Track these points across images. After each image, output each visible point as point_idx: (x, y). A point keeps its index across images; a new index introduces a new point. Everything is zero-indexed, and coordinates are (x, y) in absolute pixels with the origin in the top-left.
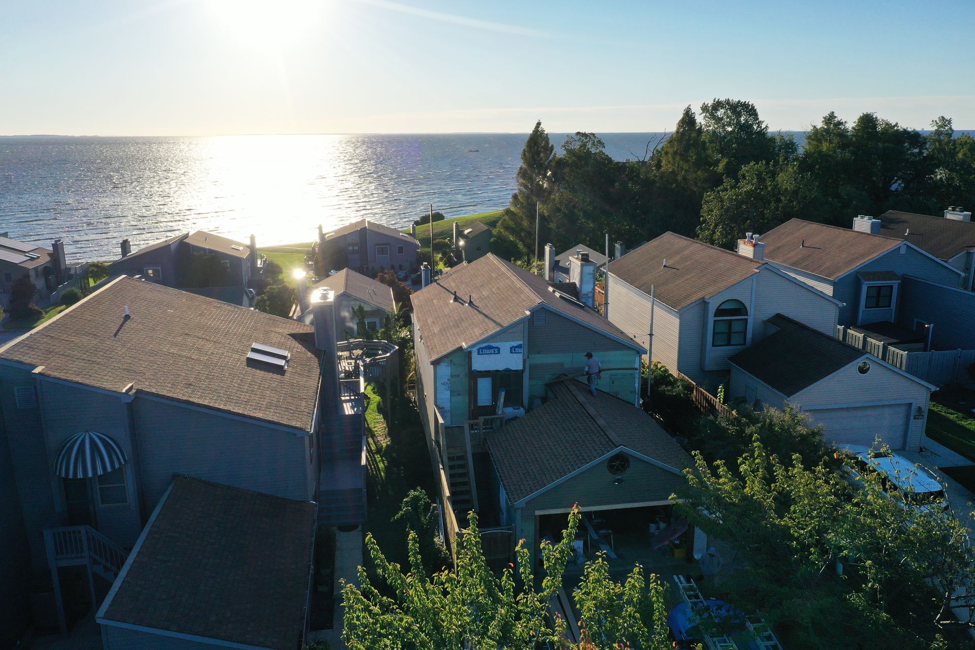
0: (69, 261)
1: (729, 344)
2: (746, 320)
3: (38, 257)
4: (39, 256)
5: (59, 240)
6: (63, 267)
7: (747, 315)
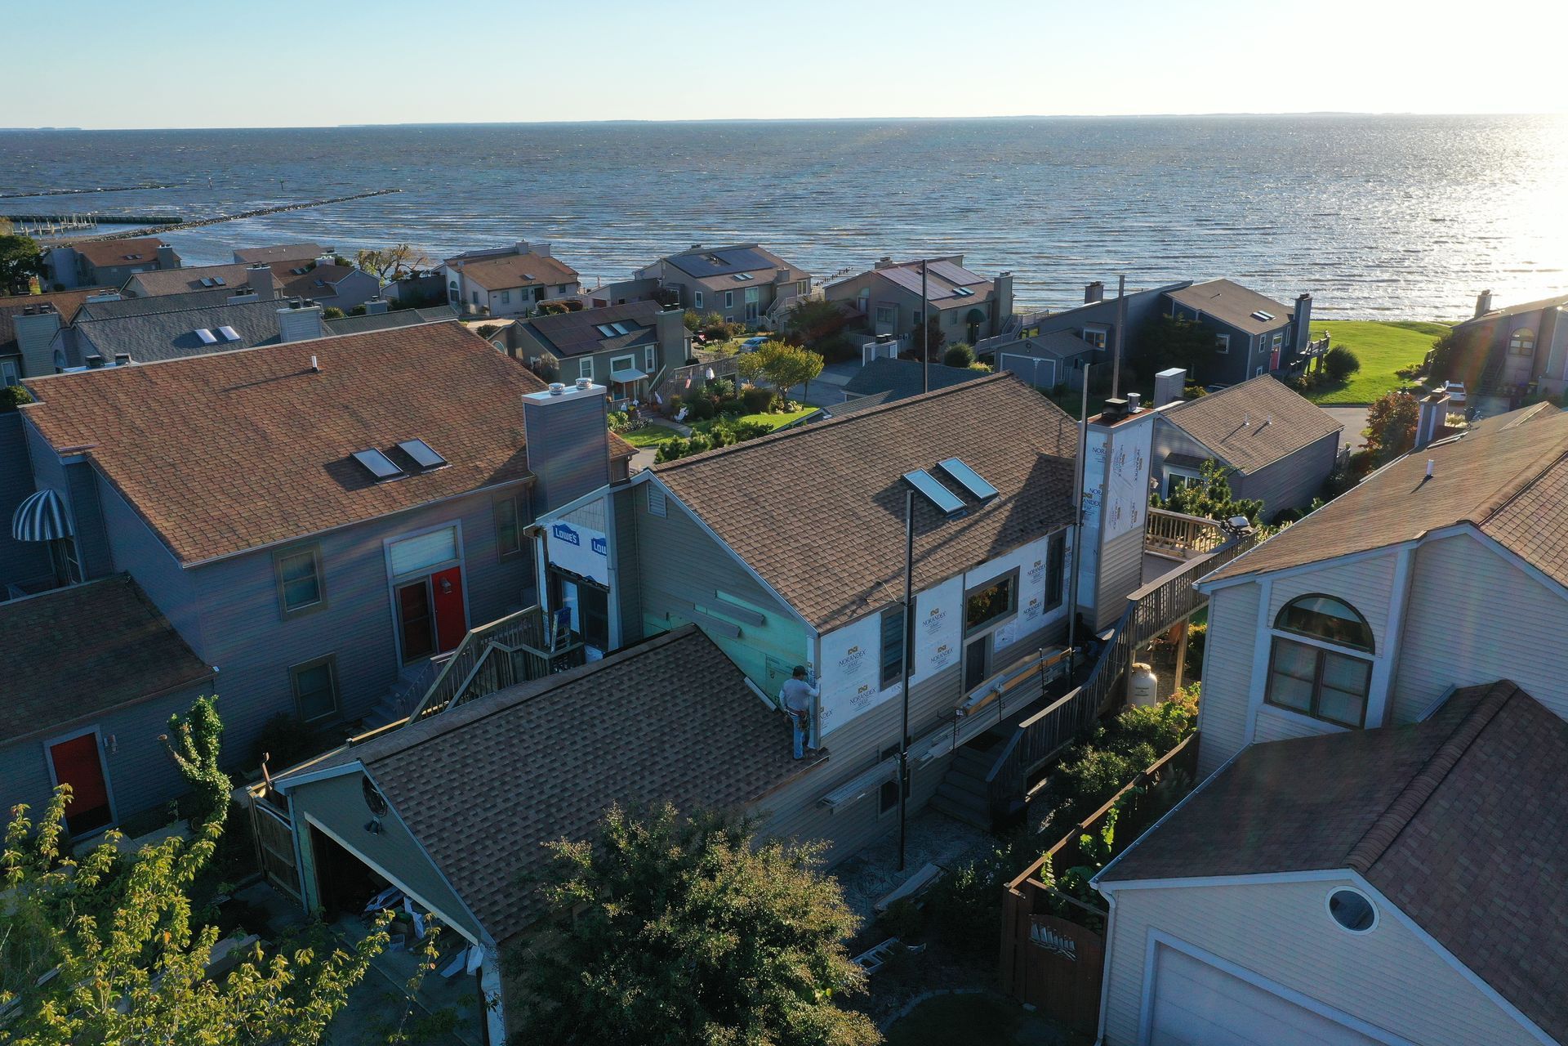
0: (1018, 308)
1: (1314, 711)
2: (1370, 664)
3: (969, 295)
4: (971, 292)
5: (1007, 274)
6: (1003, 313)
7: (1373, 652)
